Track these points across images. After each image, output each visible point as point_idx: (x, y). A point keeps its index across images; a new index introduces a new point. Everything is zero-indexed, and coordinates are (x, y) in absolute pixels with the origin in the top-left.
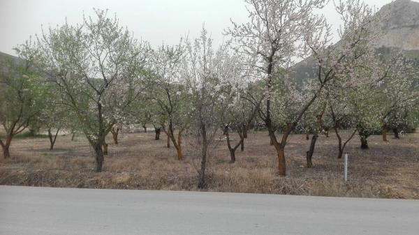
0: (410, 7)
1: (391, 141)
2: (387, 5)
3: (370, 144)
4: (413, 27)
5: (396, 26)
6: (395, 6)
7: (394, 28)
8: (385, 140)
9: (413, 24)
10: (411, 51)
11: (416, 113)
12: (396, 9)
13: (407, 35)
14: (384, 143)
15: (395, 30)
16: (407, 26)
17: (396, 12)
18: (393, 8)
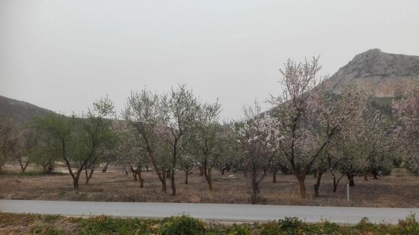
0: (380, 58)
1: (371, 181)
2: (359, 55)
3: (355, 182)
4: (384, 76)
5: (368, 74)
6: (367, 56)
7: (366, 76)
8: (366, 180)
9: (384, 72)
10: (382, 98)
11: (390, 158)
12: (368, 59)
13: (379, 82)
14: (366, 182)
15: (366, 78)
16: (378, 75)
17: (367, 61)
18: (365, 57)
